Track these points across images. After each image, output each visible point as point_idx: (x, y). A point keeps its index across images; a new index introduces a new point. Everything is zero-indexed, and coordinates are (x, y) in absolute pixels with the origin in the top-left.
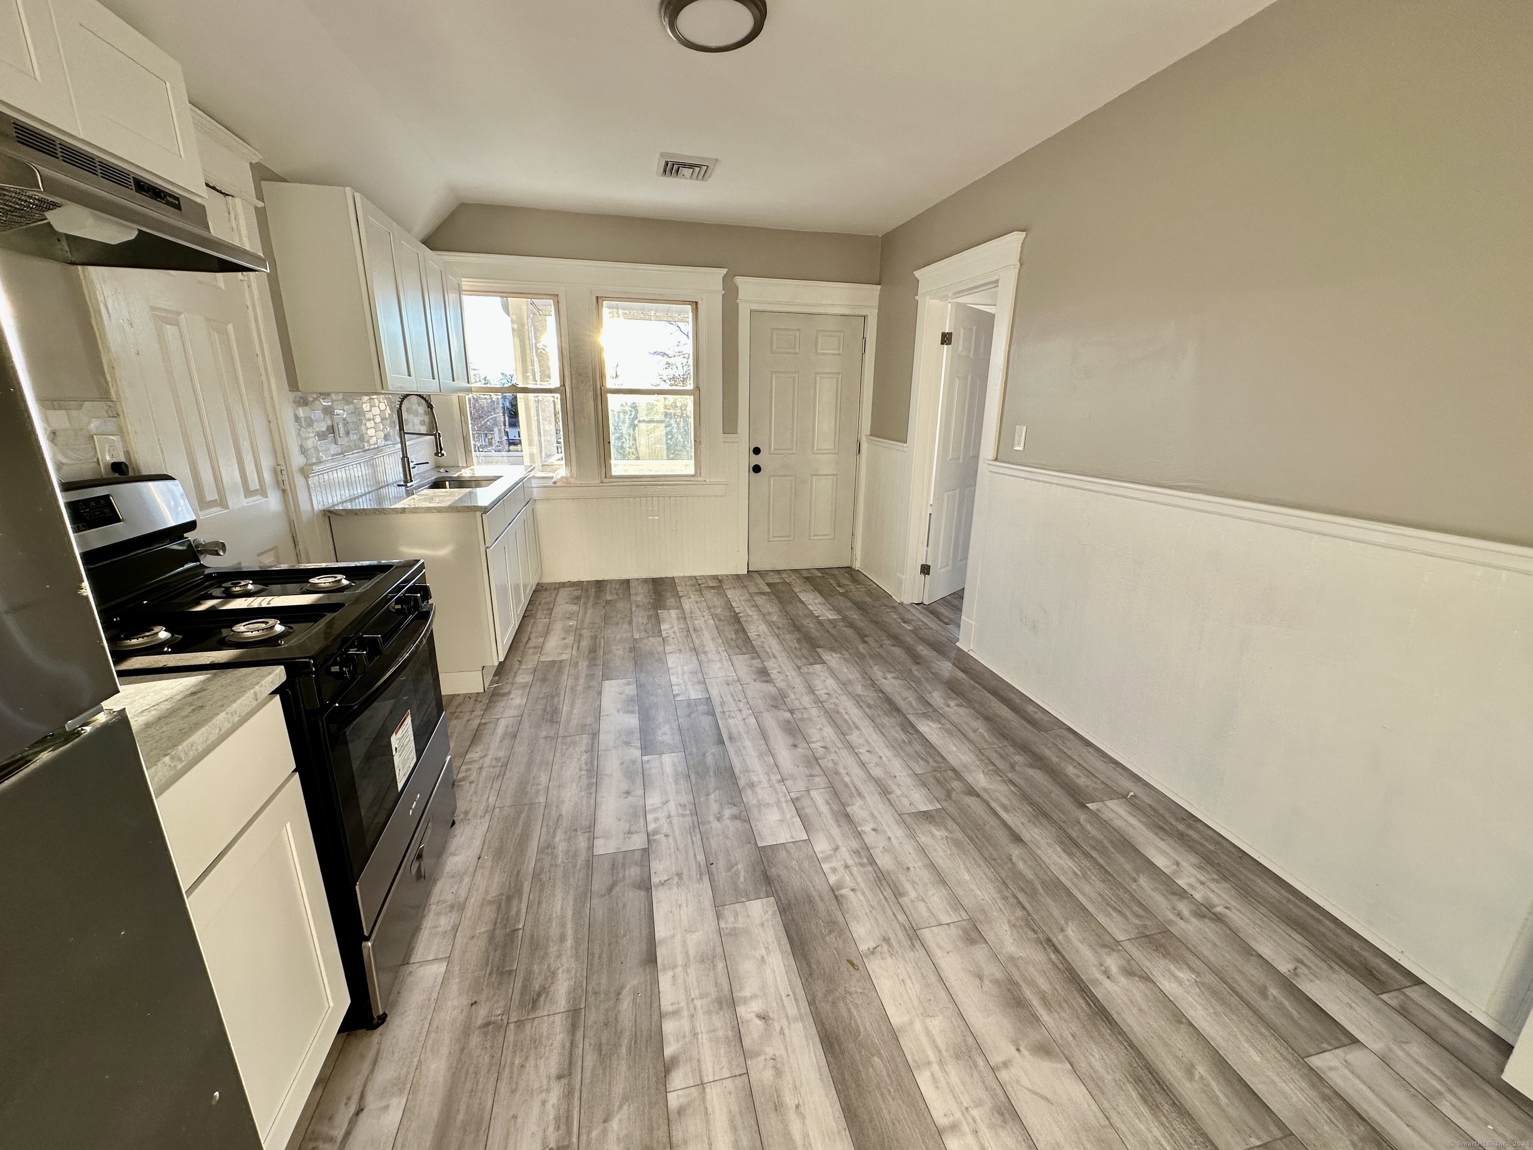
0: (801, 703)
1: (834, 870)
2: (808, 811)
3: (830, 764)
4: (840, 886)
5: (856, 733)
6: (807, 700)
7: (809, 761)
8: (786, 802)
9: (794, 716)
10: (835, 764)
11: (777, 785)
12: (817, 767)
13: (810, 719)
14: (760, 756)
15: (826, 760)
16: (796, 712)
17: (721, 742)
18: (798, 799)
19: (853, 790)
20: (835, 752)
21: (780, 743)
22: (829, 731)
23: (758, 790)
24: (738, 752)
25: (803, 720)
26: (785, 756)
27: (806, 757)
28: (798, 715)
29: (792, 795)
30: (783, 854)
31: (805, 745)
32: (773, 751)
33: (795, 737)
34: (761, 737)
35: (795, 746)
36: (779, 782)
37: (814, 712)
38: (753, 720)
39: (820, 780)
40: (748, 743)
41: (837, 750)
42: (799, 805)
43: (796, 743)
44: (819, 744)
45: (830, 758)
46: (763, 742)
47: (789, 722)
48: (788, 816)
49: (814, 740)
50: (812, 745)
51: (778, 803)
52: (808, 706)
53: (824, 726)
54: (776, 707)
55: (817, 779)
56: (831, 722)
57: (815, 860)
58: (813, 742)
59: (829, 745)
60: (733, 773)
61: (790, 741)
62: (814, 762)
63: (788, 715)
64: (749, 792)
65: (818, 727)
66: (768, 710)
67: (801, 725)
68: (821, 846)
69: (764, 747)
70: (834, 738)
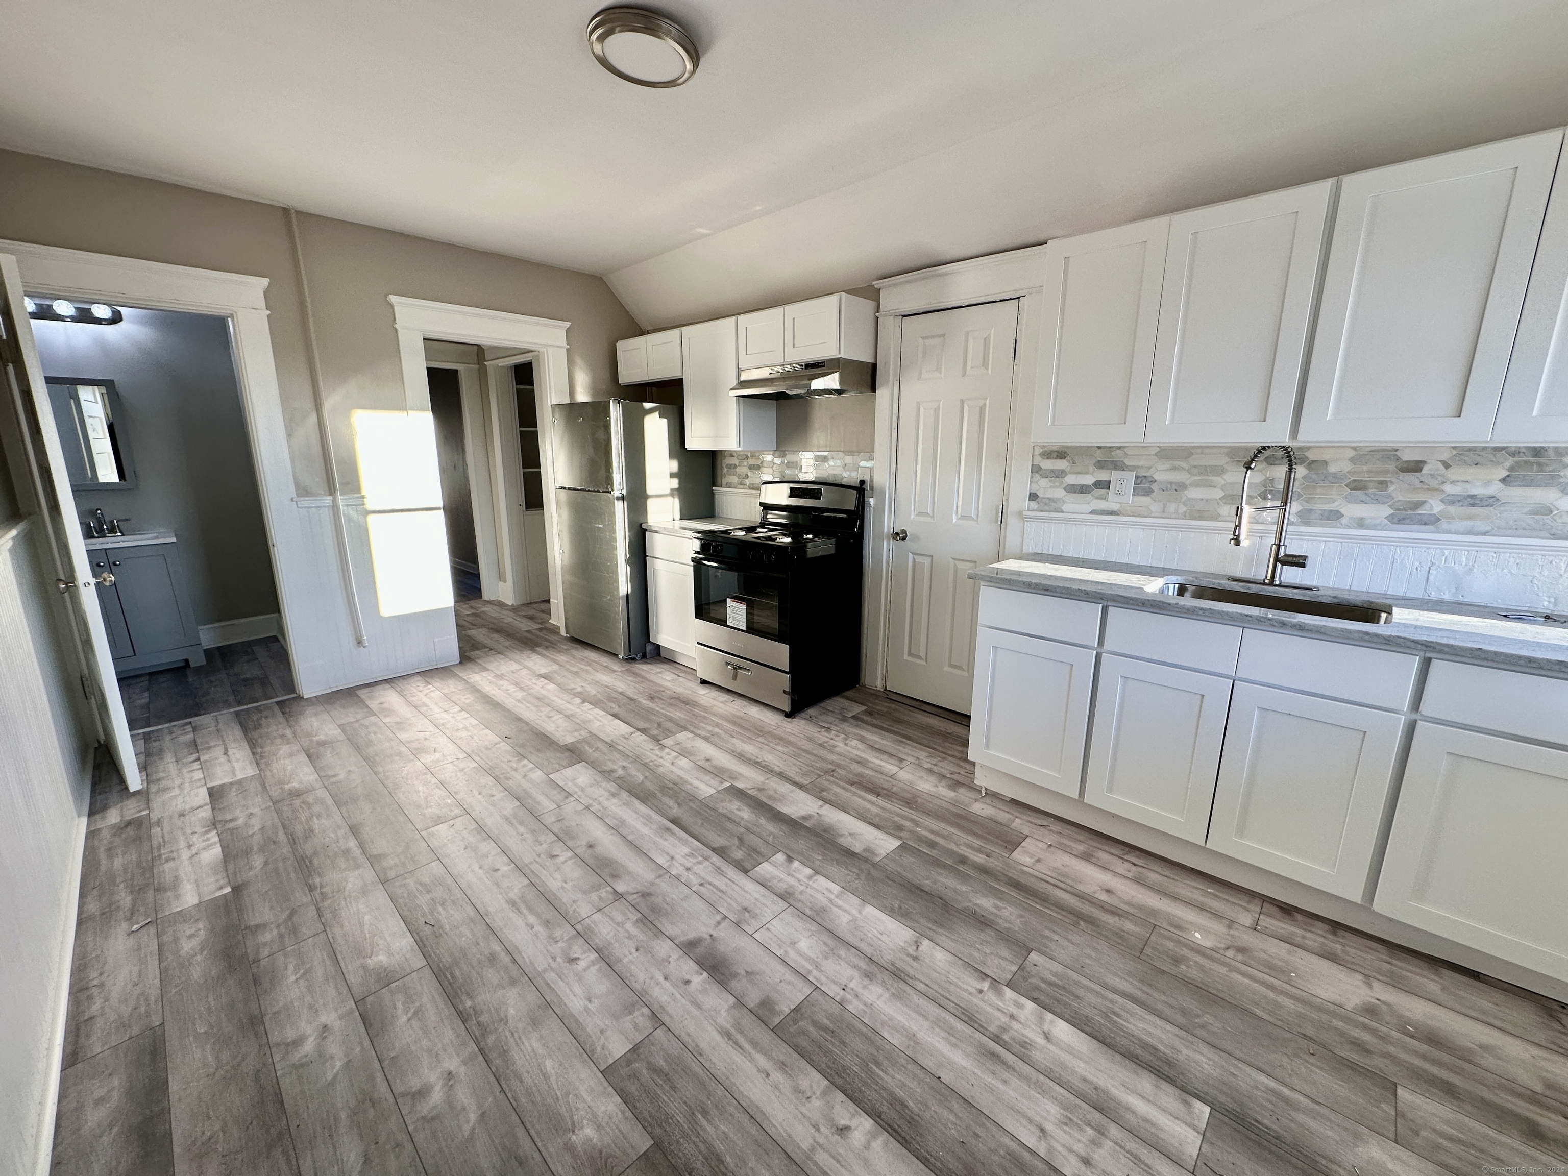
0: (612, 919)
1: (524, 766)
2: (555, 792)
3: (542, 838)
4: (520, 760)
5: (514, 895)
6: (605, 929)
7: (567, 833)
8: (576, 793)
9: (609, 889)
10: (537, 841)
11: (591, 802)
12: (556, 831)
13: (586, 892)
14: (623, 822)
15: (549, 841)
16: (611, 897)
17: (675, 821)
18: (567, 798)
19: (514, 821)
20: (539, 856)
21: (610, 845)
22: (554, 883)
23: (606, 794)
24: (648, 819)
25: (596, 888)
26: (597, 831)
27: (573, 838)
28: (605, 893)
29: (573, 799)
30: (564, 763)
31: (578, 851)
32: (613, 831)
33: (596, 858)
34: (636, 843)
35: (591, 846)
36: (591, 805)
37: (584, 909)
38: (661, 860)
39: (549, 819)
40: (645, 830)
41: (537, 859)
42: (564, 794)
43: (590, 851)
44: (562, 859)
45: (545, 846)
46: (630, 838)
47: (615, 876)
48: (570, 784)
49: (570, 863)
50: (570, 854)
51: (583, 790)
52: (598, 917)
53: (563, 888)
54: (645, 895)
55: (553, 819)
56: (552, 898)
57: (538, 767)
58: (570, 859)
59: (549, 862)
60: (638, 798)
61: (599, 850)
62: (561, 835)
63: (621, 887)
64: (613, 790)
65: (571, 883)
66: (653, 884)
67: (596, 880)
68: (537, 775)
69: (624, 833)
70: (543, 874)
